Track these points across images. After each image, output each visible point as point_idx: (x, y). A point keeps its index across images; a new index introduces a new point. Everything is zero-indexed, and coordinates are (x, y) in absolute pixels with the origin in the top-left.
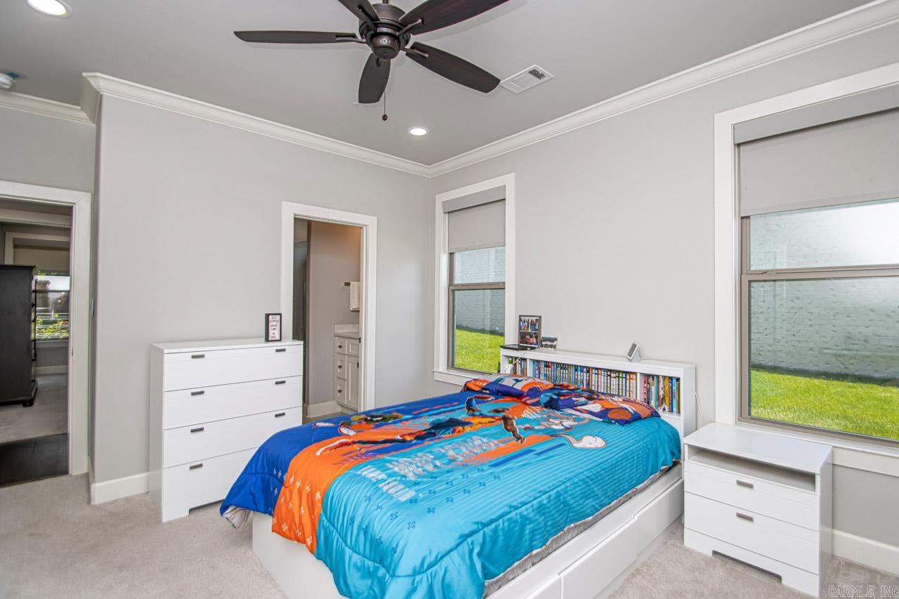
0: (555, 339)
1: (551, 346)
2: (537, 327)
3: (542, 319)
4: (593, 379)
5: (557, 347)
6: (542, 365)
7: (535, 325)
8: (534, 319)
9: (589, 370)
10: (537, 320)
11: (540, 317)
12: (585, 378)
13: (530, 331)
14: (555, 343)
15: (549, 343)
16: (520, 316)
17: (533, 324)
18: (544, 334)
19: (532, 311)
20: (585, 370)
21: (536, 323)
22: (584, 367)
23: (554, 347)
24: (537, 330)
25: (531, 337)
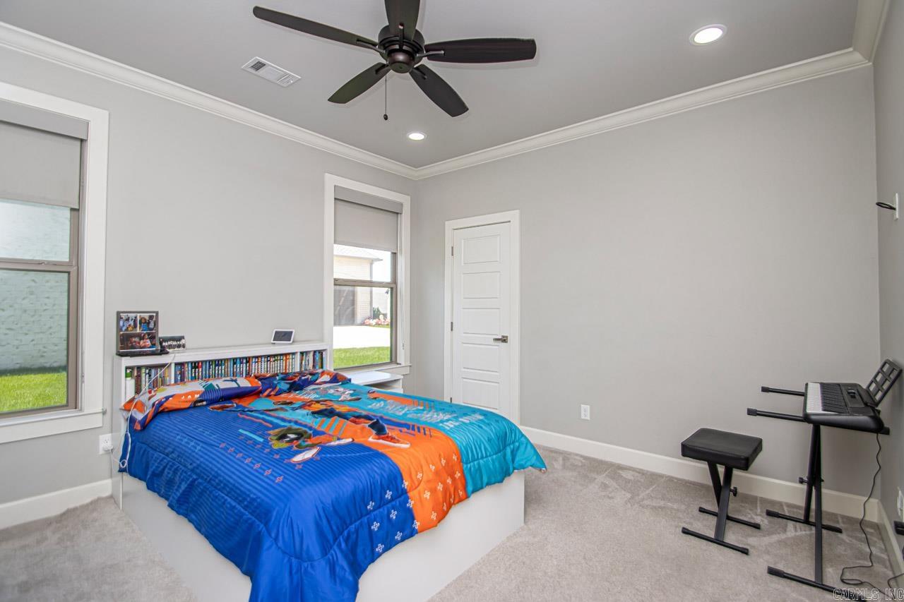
0: (182, 338)
1: (179, 346)
2: (152, 325)
3: (159, 314)
4: (253, 367)
5: (187, 346)
6: (188, 368)
7: (149, 323)
8: (146, 316)
9: (248, 360)
10: (151, 317)
11: (157, 313)
12: (244, 369)
13: (138, 331)
14: (183, 342)
15: (175, 343)
16: (118, 313)
17: (145, 323)
18: (162, 333)
19: (139, 304)
20: (245, 361)
21: (150, 322)
22: (243, 358)
23: (184, 346)
24: (152, 329)
25: (142, 338)
